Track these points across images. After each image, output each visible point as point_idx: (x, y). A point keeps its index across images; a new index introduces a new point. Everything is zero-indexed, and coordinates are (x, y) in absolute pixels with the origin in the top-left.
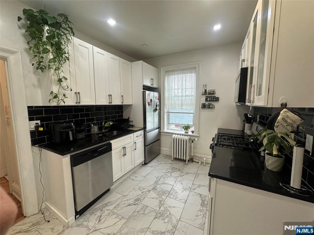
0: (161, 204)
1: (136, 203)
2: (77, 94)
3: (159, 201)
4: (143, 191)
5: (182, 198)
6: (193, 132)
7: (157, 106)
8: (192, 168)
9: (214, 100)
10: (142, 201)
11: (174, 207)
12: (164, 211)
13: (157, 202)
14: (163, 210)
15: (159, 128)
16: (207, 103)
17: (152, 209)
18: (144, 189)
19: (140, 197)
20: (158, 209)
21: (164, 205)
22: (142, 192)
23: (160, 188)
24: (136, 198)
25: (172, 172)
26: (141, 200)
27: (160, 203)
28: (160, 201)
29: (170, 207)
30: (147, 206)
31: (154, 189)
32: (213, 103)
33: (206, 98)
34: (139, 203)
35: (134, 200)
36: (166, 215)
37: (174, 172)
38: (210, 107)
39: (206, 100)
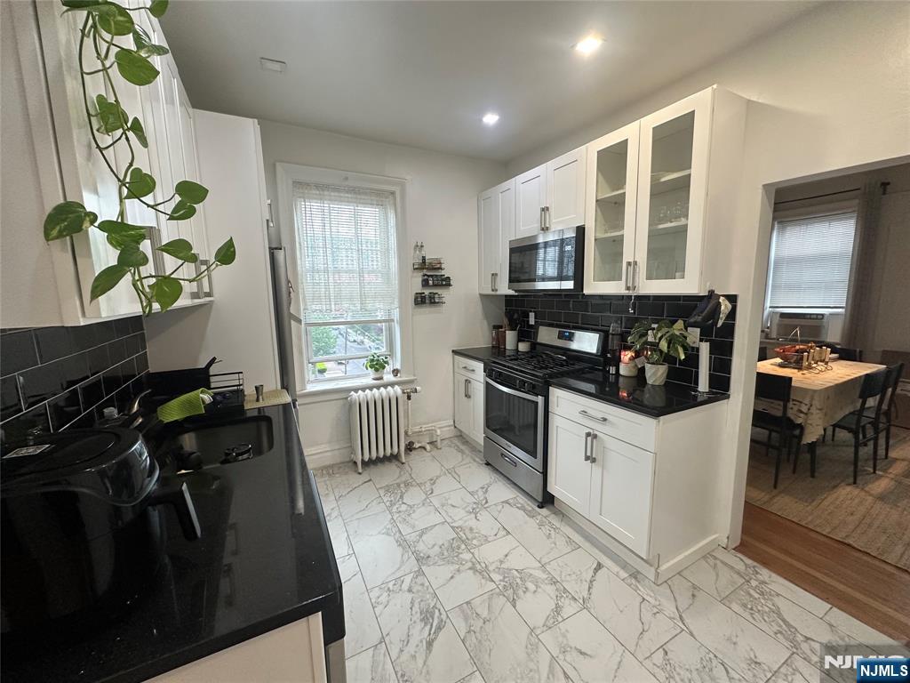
0: (481, 571)
1: (434, 625)
3: (471, 572)
4: (405, 586)
5: (492, 529)
6: (396, 372)
8: (422, 465)
9: (442, 285)
10: (439, 606)
11: (506, 556)
12: (504, 577)
13: (468, 577)
14: (501, 578)
16: (427, 292)
17: (486, 596)
18: (400, 581)
19: (422, 603)
20: (492, 586)
21: (491, 568)
22: (410, 590)
23: (430, 546)
24: (417, 617)
25: (402, 497)
26: (434, 607)
27: (478, 574)
28: (470, 569)
29: (501, 562)
30: (468, 603)
31: (422, 559)
32: (439, 291)
33: (423, 280)
34: (444, 617)
35: (420, 625)
36: (518, 580)
37: (405, 495)
38: (435, 303)
39: (425, 283)
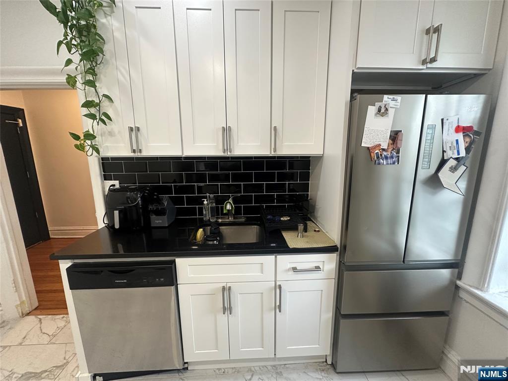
2: (134, 131)
7: (443, 162)
15: (456, 265)
